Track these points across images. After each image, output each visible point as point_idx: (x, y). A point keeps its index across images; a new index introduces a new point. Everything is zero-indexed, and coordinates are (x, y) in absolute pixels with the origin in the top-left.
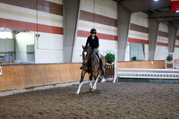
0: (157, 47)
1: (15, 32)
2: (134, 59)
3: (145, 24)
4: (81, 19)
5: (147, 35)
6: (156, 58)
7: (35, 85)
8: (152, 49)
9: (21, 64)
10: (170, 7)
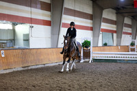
0: (123, 35)
1: (14, 24)
2: (105, 45)
3: (114, 18)
4: (65, 14)
5: (115, 26)
6: (122, 44)
7: (30, 65)
8: (119, 37)
9: (19, 49)
10: (133, 5)
